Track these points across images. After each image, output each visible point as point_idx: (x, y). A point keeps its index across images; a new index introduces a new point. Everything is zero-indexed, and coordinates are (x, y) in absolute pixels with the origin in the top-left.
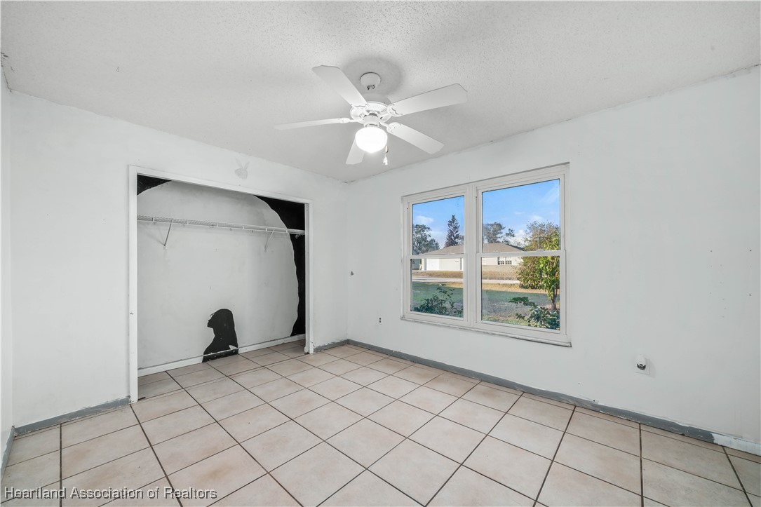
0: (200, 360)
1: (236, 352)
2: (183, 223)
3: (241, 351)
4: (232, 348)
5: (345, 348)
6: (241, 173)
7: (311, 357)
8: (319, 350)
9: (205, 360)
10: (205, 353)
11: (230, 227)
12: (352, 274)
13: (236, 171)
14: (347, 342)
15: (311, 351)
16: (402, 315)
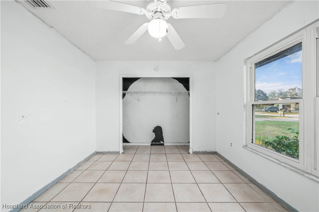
0: (149, 144)
1: (163, 145)
2: (145, 93)
3: (165, 144)
4: (162, 142)
5: (212, 156)
6: (156, 69)
7: (191, 156)
8: (195, 153)
9: (152, 145)
10: (152, 142)
11: (161, 93)
12: (218, 114)
13: (154, 69)
14: (215, 153)
15: (191, 153)
16: (244, 144)
